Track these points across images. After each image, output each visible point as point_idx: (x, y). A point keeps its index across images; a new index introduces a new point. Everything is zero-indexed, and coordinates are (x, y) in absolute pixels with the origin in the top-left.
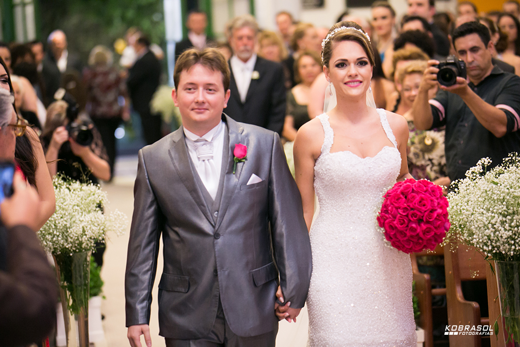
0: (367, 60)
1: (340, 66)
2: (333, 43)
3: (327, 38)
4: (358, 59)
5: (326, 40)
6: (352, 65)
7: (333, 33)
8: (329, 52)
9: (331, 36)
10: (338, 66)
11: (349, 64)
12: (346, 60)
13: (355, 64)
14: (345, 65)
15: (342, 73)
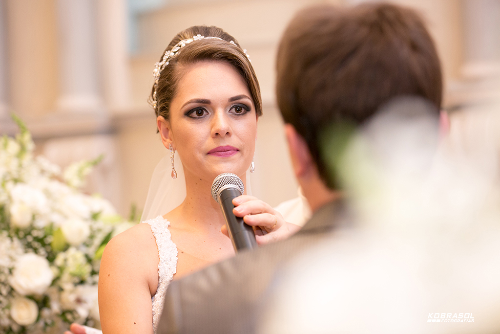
0: (249, 101)
1: (194, 114)
2: (179, 67)
3: (165, 58)
4: (233, 99)
5: (161, 64)
6: (220, 113)
7: (176, 49)
8: (169, 85)
9: (172, 54)
10: (188, 114)
11: (214, 111)
12: (207, 102)
13: (225, 110)
14: (205, 113)
15: (199, 130)
